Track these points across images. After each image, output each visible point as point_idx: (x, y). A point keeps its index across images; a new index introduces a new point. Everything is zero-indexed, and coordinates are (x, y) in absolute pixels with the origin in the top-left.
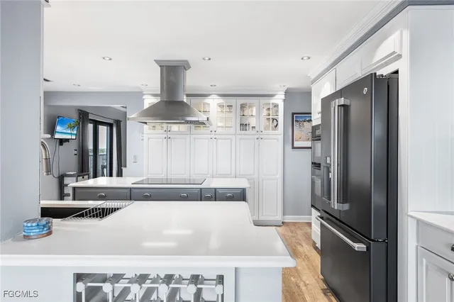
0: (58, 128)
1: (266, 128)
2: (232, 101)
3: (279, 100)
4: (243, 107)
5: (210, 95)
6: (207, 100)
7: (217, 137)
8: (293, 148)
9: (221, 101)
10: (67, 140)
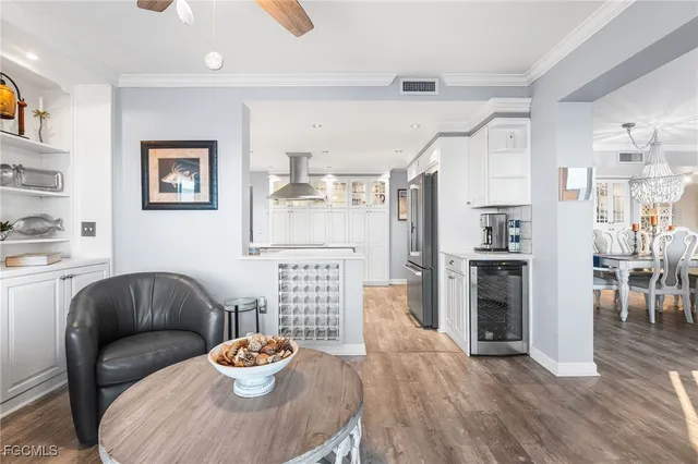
1: (375, 203)
2: (345, 180)
3: (385, 178)
4: (354, 184)
6: (324, 179)
7: (332, 210)
8: (399, 220)
9: (335, 179)
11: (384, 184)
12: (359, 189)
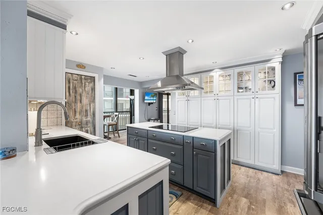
0: (146, 98)
1: (264, 89)
2: (230, 71)
3: (276, 64)
4: (240, 74)
5: (213, 70)
6: (212, 74)
7: (219, 98)
8: (296, 105)
9: (221, 72)
10: (152, 103)
11: (273, 69)
12: (246, 78)
